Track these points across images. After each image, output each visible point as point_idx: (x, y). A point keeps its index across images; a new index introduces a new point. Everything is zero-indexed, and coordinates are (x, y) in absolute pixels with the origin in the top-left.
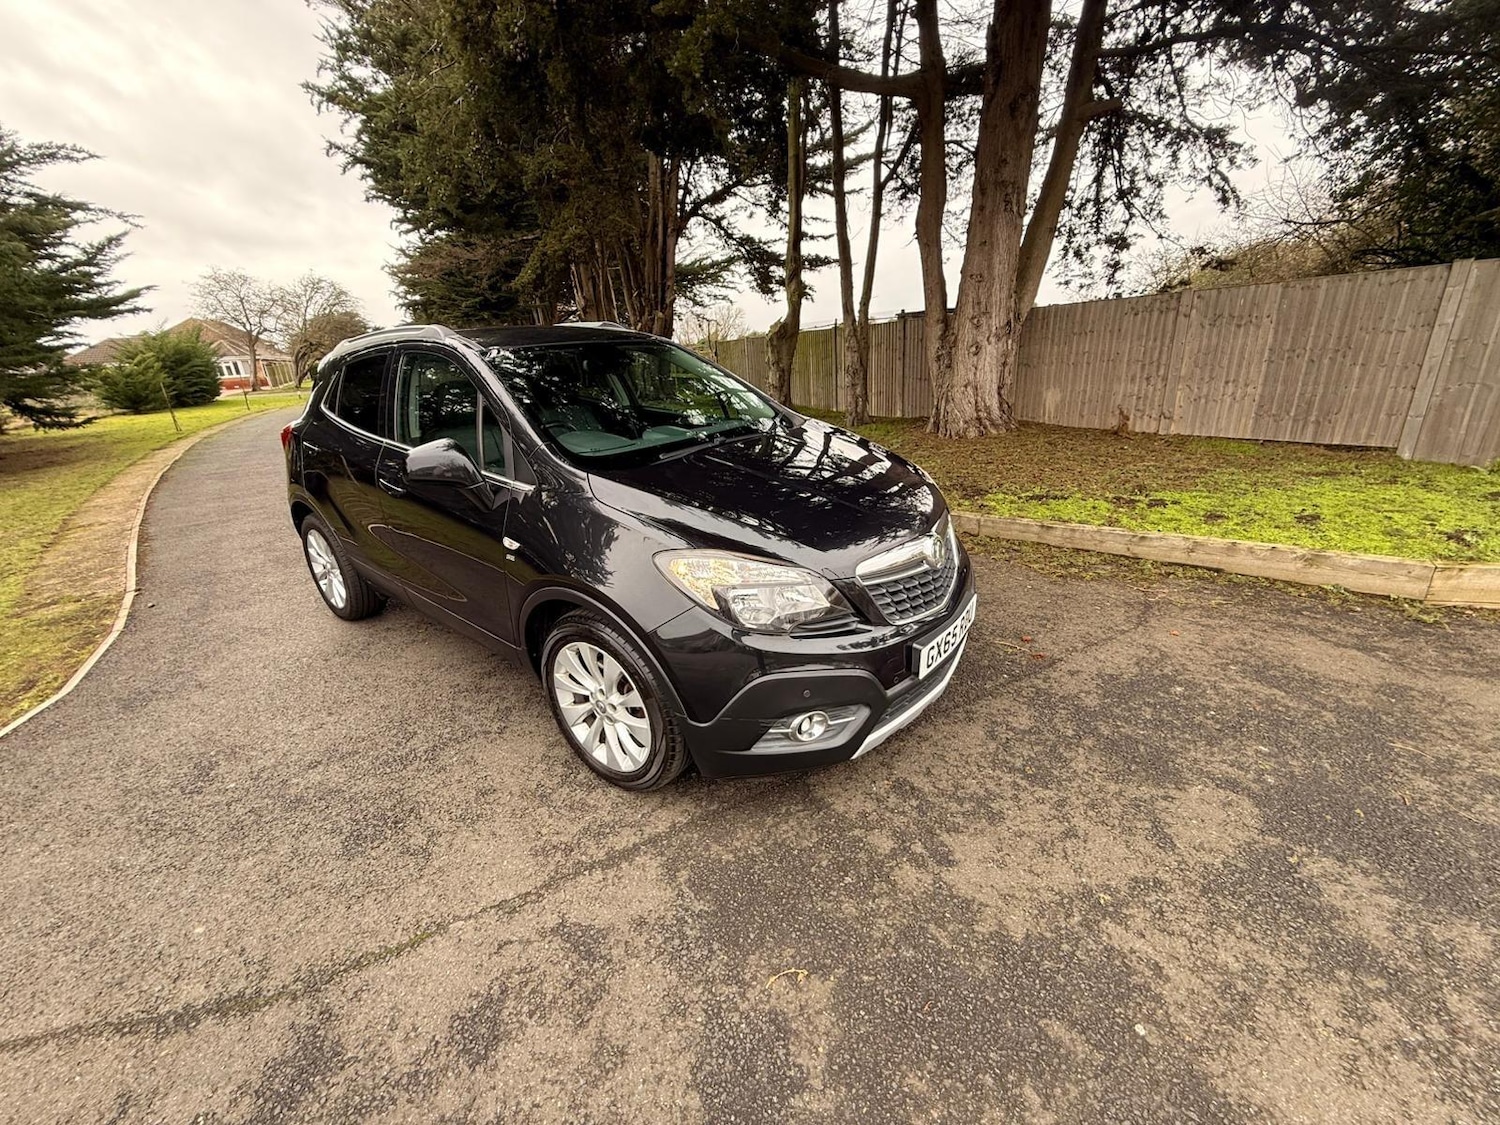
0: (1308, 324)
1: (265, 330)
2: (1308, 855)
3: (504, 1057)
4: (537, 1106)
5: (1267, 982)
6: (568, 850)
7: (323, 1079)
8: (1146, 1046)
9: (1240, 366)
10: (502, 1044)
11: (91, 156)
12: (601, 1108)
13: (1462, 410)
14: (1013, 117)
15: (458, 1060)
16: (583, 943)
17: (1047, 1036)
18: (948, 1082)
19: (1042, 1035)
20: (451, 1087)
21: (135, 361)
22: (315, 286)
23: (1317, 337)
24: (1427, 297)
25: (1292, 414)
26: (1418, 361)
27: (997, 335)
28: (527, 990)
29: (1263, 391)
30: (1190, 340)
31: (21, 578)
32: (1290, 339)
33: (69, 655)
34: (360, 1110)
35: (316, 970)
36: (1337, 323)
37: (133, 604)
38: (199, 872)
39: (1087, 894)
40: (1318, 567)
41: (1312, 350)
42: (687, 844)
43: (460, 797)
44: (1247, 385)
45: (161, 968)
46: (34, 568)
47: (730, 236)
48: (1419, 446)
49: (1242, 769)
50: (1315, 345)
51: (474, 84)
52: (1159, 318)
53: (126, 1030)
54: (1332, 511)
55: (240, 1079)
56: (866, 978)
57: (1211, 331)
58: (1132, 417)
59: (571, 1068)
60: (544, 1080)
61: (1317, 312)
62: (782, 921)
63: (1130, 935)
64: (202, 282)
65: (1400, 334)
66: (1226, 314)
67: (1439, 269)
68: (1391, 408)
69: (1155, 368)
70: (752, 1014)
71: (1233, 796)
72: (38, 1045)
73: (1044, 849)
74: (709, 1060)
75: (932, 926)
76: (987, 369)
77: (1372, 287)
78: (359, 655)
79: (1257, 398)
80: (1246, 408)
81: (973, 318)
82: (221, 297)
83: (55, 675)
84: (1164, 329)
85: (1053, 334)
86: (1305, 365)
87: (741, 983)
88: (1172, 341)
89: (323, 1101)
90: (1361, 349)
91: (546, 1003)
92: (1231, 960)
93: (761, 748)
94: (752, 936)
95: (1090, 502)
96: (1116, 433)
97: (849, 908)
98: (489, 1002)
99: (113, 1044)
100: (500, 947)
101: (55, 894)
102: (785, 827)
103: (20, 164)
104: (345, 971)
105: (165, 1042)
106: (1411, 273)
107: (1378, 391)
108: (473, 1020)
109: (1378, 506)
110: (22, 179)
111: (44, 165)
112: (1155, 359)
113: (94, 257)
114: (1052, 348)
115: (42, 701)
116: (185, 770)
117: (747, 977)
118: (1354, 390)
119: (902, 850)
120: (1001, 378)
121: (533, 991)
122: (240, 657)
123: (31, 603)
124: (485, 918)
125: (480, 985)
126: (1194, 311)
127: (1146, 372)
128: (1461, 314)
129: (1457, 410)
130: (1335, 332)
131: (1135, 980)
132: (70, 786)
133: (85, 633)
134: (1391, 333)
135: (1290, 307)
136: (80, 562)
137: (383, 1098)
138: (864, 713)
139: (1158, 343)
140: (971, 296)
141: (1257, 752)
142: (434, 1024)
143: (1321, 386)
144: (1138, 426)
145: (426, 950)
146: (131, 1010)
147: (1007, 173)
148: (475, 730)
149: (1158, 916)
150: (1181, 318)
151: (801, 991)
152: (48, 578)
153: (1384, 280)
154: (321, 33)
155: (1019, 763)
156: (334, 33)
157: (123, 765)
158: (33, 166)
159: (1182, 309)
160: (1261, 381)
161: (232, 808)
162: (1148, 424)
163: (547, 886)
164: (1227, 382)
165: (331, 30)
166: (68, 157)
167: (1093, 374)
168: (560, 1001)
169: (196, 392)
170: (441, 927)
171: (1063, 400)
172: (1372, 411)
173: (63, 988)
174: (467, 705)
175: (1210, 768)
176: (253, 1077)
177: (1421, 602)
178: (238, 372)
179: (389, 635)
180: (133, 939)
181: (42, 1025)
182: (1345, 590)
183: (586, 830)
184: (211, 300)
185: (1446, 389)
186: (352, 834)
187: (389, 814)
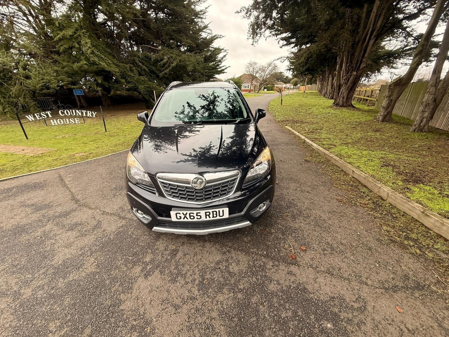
17: (85, 329)
18: (67, 308)
22: (270, 65)
39: (148, 323)
56: (97, 276)
64: (247, 65)
75: (119, 283)
119: (147, 264)
155: (207, 276)
178: (248, 88)
184: (248, 69)
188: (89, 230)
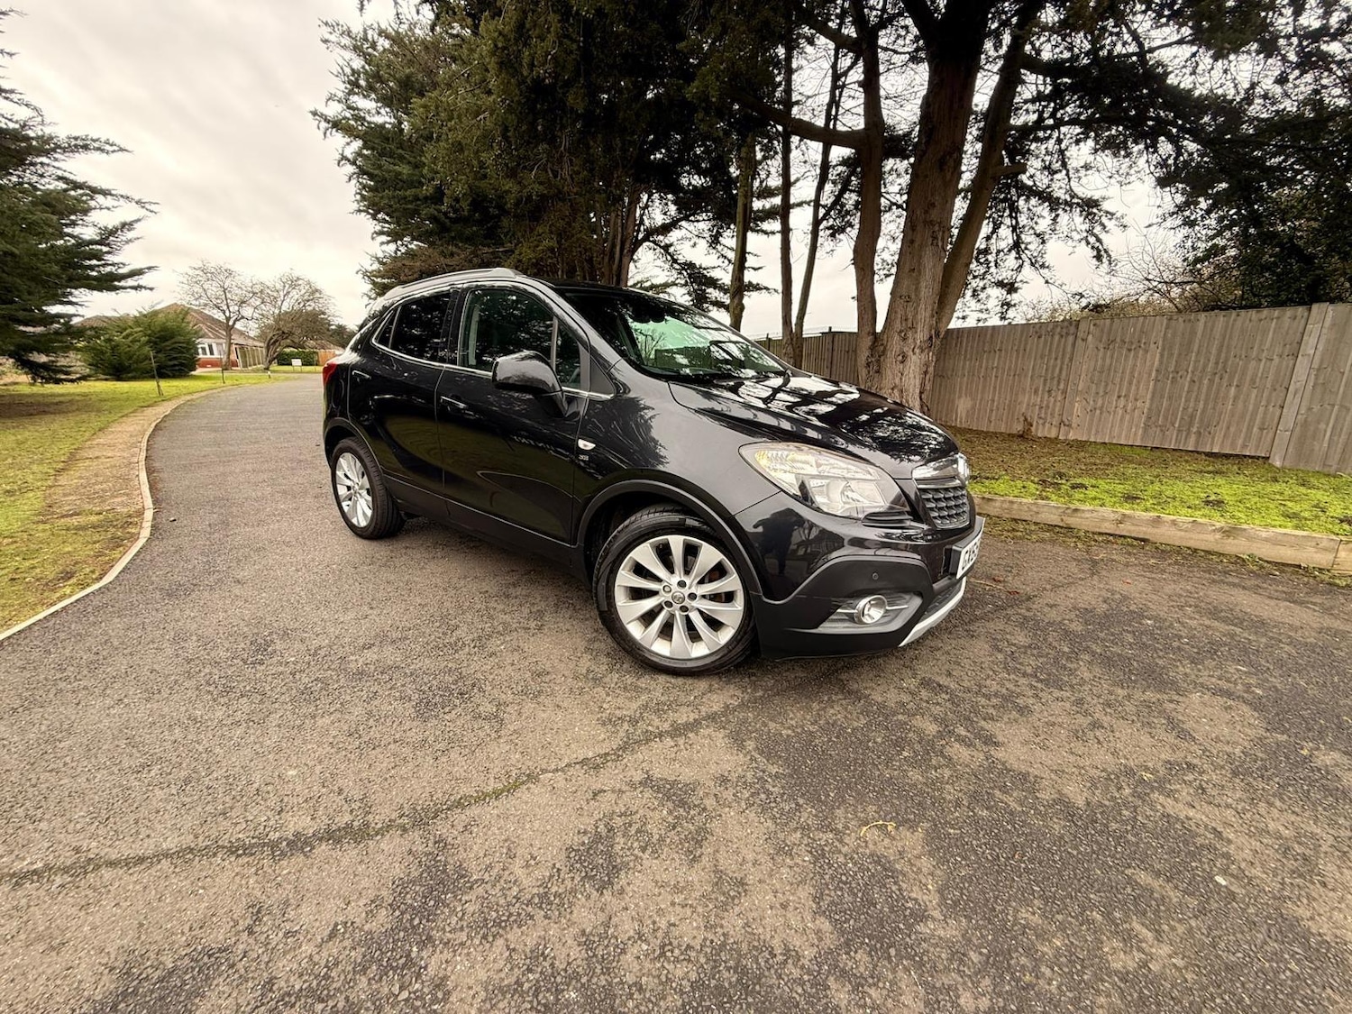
0: (1189, 351)
1: (243, 317)
2: (1318, 749)
3: (628, 884)
4: (674, 925)
5: (1320, 846)
6: (634, 722)
7: (455, 897)
8: (1232, 896)
9: (1130, 383)
10: (622, 873)
11: (122, 150)
12: (737, 929)
13: (1324, 426)
14: (942, 170)
15: (584, 885)
16: (676, 795)
17: (1136, 882)
18: (1060, 917)
19: (1130, 881)
20: (584, 906)
21: (124, 334)
22: (294, 283)
23: (1197, 361)
24: (1291, 332)
25: (1177, 425)
26: (1285, 384)
27: (920, 347)
28: (633, 830)
29: (1151, 405)
30: (1087, 360)
31: (39, 494)
32: (1174, 362)
33: (99, 554)
34: (500, 923)
35: (419, 808)
36: (1214, 351)
37: (154, 519)
38: (279, 726)
39: (1130, 772)
40: (1235, 538)
41: (1193, 372)
42: (745, 721)
43: (516, 677)
44: (1136, 400)
45: (262, 802)
46: (51, 487)
47: (675, 261)
48: (1288, 457)
49: (1231, 682)
50: (1195, 368)
51: (505, 99)
52: (1059, 341)
53: (241, 852)
54: (1233, 498)
55: (371, 894)
56: (952, 831)
57: (1105, 354)
58: (1035, 424)
59: (697, 894)
60: (673, 904)
61: (1197, 341)
62: (856, 784)
63: (1180, 805)
64: (191, 272)
65: (1268, 363)
66: (1118, 340)
67: (1301, 310)
68: (1263, 423)
69: (1055, 382)
70: (855, 856)
71: (1230, 702)
72: (152, 863)
73: (1077, 735)
74: (827, 892)
75: (997, 792)
76: (911, 375)
77: (1243, 323)
78: (385, 565)
79: (1145, 411)
80: (1136, 420)
81: (901, 331)
82: (206, 287)
83: (91, 569)
84: (1064, 350)
85: (966, 351)
86: (1187, 384)
87: (836, 831)
88: (1071, 360)
89: (460, 914)
90: (1236, 372)
91: (654, 840)
92: (1281, 829)
93: (828, 628)
94: (832, 795)
95: (1019, 483)
96: (1021, 436)
97: (915, 775)
98: (598, 838)
99: (233, 864)
100: (595, 795)
101: (137, 739)
102: (832, 711)
103: (56, 152)
104: (448, 809)
105: (284, 863)
106: (1277, 312)
107: (1251, 408)
108: (588, 852)
109: (1272, 497)
110: (56, 164)
111: (77, 154)
112: (1056, 375)
113: (107, 238)
114: (964, 364)
115: (83, 589)
116: (243, 645)
117: (840, 826)
118: (1230, 407)
119: (947, 732)
120: (923, 385)
121: (638, 831)
122: (271, 561)
123: (53, 513)
124: (572, 771)
125: (587, 823)
126: (1090, 336)
127: (1048, 385)
128: (1320, 347)
129: (1320, 426)
130: (1212, 359)
131: (1199, 841)
132: (131, 654)
133: (113, 538)
134: (1260, 360)
135: (1174, 335)
136: (94, 484)
137: (519, 914)
138: (916, 602)
139: (1059, 362)
140: (900, 313)
141: (1238, 670)
142: (553, 854)
143: (1202, 402)
144: (1041, 431)
145: (522, 793)
146: (240, 836)
147: (934, 215)
148: (514, 626)
149: (1200, 791)
150: (1079, 341)
151: (894, 839)
152: (65, 495)
153: (1254, 316)
154: (336, 69)
155: (1029, 670)
156: (348, 71)
157: (179, 639)
158: (67, 154)
159: (1080, 335)
160: (1149, 396)
161: (297, 677)
162: (1050, 429)
163: (624, 749)
164: (1119, 397)
165: (345, 68)
166: (98, 149)
167: (1000, 387)
168: (668, 840)
169: (175, 365)
170: (532, 778)
171: (973, 407)
172: (1246, 423)
173: (166, 816)
174: (501, 607)
175: (1201, 680)
176: (384, 893)
177: (1328, 571)
178: (212, 353)
179: (409, 551)
180: (227, 778)
181: (152, 847)
182: (1260, 559)
183: (645, 707)
184: (197, 289)
185: (1310, 409)
186: (421, 701)
187: (453, 687)
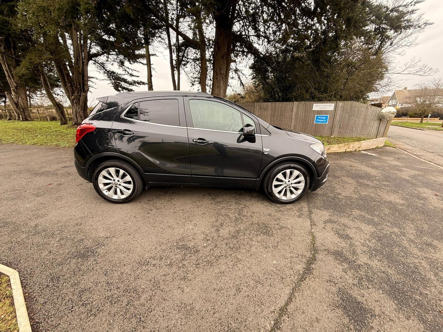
3: (352, 236)
7: (344, 254)
15: (349, 240)
23: (277, 113)
24: (291, 107)
26: (291, 118)
32: (273, 113)
35: (310, 249)
36: (280, 111)
47: (106, 70)
57: (260, 111)
61: (277, 109)
62: (341, 207)
65: (288, 114)
66: (263, 108)
70: (358, 216)
86: (276, 118)
87: (351, 215)
90: (284, 115)
97: (343, 203)
98: (338, 234)
104: (314, 245)
108: (341, 236)
124: (314, 227)
125: (332, 233)
142: (339, 240)
143: (279, 122)
145: (316, 235)
147: (222, 72)
151: (356, 212)
163: (311, 219)
170: (312, 232)
185: (295, 123)
188: (338, 224)
